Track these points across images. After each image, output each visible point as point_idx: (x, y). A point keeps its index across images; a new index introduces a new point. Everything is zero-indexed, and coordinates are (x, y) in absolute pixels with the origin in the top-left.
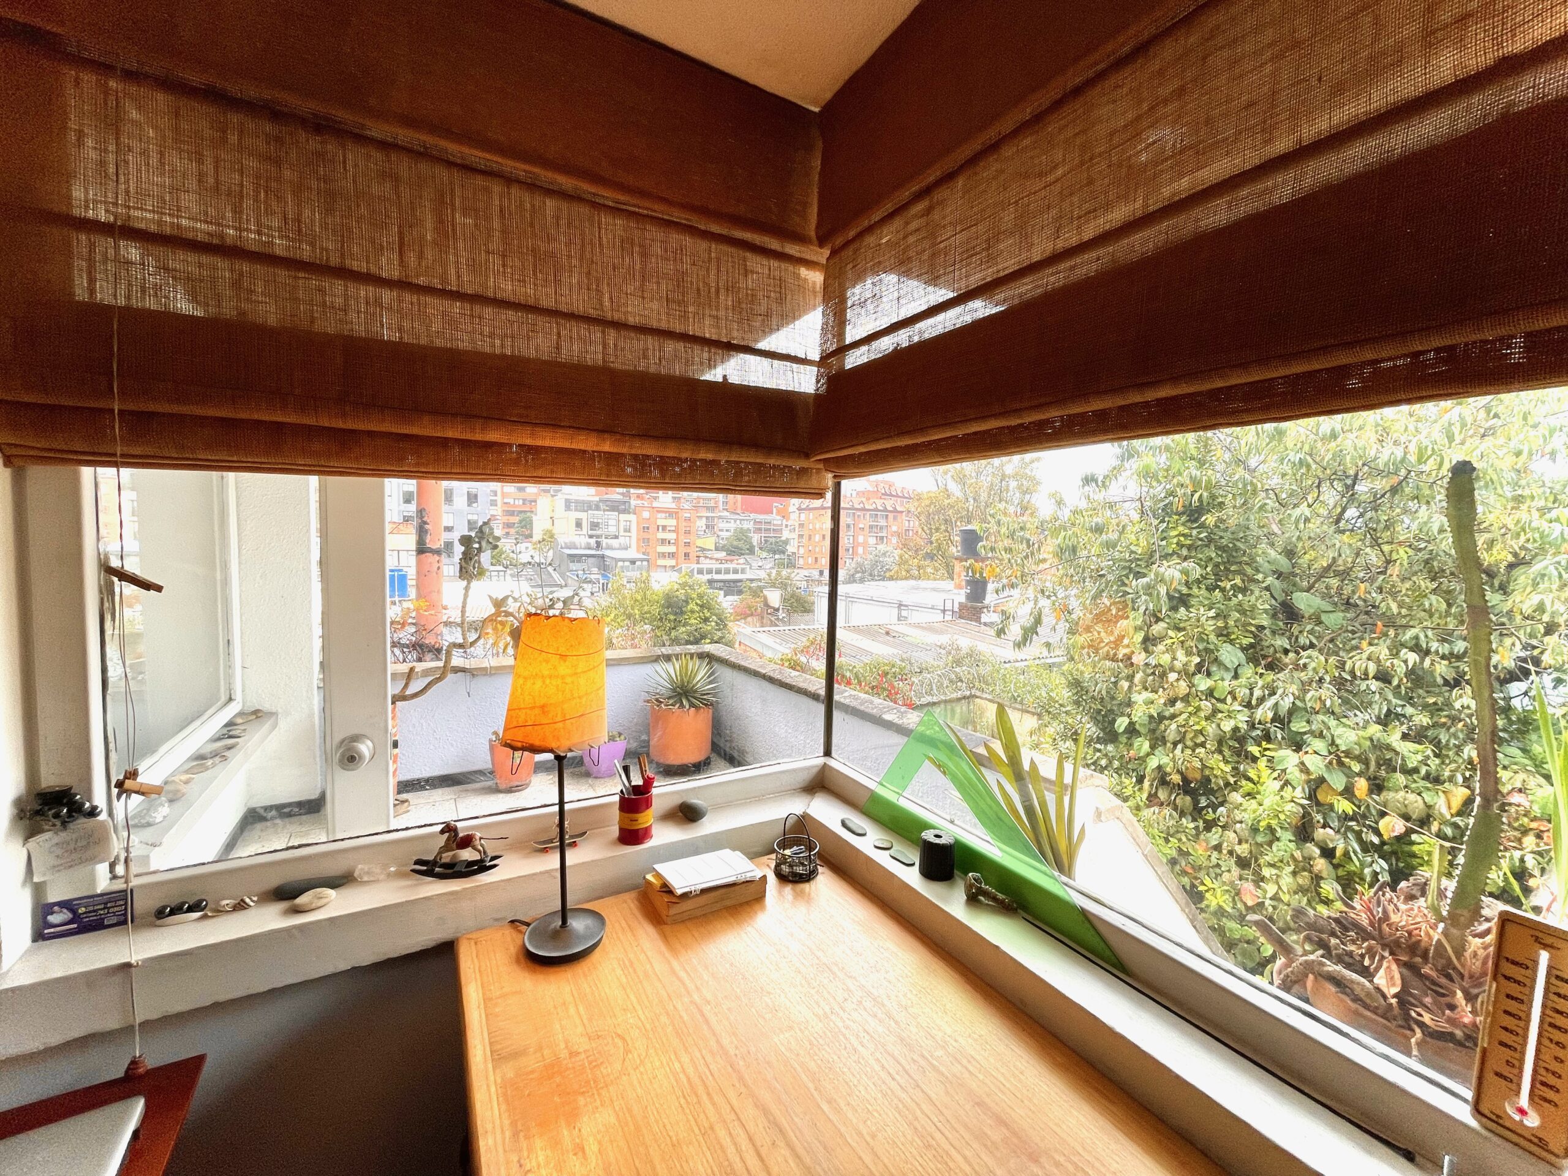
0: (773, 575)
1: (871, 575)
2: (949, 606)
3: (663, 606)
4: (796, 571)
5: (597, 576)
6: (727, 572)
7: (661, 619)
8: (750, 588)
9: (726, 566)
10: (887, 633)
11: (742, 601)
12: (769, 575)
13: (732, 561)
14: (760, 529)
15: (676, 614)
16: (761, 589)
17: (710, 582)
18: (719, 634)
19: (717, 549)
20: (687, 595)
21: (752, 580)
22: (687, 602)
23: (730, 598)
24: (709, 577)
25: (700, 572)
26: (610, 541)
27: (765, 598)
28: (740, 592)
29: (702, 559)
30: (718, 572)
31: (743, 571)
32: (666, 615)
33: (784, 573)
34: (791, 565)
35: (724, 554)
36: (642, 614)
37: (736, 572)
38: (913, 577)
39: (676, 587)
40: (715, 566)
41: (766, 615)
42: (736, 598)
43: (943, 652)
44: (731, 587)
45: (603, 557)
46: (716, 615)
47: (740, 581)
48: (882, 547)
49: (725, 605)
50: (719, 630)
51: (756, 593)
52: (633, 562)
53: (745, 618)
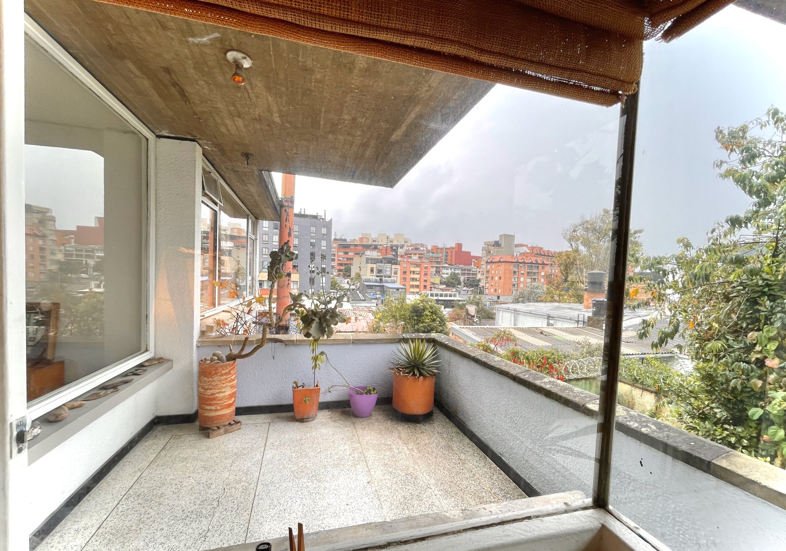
0: (472, 298)
1: (528, 299)
2: (581, 319)
3: (411, 312)
4: (484, 296)
5: (379, 296)
6: (446, 296)
7: (410, 319)
8: (458, 305)
9: (446, 292)
10: (542, 333)
11: (453, 311)
12: (469, 298)
13: (448, 290)
14: (465, 273)
15: (417, 316)
16: (464, 305)
17: (438, 301)
18: (441, 328)
19: (441, 283)
20: (424, 306)
21: (459, 301)
22: (424, 311)
23: (447, 309)
24: (436, 298)
25: (432, 295)
26: (386, 278)
27: (467, 310)
28: (452, 307)
29: (433, 289)
30: (441, 295)
31: (455, 296)
32: (413, 316)
33: (478, 297)
34: (481, 293)
35: (445, 286)
36: (400, 316)
37: (451, 296)
38: (555, 301)
39: (418, 302)
40: (440, 292)
41: (468, 319)
42: (450, 309)
43: (580, 346)
44: (448, 304)
45: (383, 286)
46: (440, 318)
47: (453, 300)
48: (535, 284)
49: (444, 313)
50: (441, 326)
51: (462, 307)
52: (398, 289)
53: (455, 321)
